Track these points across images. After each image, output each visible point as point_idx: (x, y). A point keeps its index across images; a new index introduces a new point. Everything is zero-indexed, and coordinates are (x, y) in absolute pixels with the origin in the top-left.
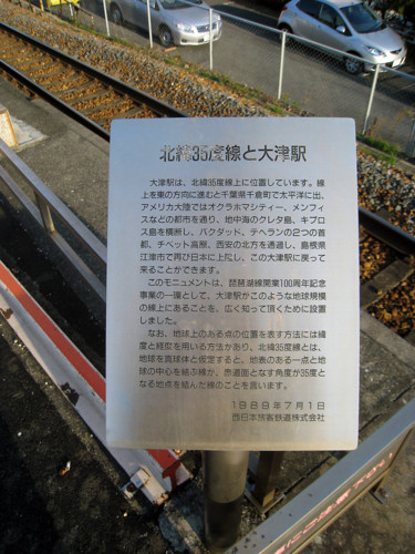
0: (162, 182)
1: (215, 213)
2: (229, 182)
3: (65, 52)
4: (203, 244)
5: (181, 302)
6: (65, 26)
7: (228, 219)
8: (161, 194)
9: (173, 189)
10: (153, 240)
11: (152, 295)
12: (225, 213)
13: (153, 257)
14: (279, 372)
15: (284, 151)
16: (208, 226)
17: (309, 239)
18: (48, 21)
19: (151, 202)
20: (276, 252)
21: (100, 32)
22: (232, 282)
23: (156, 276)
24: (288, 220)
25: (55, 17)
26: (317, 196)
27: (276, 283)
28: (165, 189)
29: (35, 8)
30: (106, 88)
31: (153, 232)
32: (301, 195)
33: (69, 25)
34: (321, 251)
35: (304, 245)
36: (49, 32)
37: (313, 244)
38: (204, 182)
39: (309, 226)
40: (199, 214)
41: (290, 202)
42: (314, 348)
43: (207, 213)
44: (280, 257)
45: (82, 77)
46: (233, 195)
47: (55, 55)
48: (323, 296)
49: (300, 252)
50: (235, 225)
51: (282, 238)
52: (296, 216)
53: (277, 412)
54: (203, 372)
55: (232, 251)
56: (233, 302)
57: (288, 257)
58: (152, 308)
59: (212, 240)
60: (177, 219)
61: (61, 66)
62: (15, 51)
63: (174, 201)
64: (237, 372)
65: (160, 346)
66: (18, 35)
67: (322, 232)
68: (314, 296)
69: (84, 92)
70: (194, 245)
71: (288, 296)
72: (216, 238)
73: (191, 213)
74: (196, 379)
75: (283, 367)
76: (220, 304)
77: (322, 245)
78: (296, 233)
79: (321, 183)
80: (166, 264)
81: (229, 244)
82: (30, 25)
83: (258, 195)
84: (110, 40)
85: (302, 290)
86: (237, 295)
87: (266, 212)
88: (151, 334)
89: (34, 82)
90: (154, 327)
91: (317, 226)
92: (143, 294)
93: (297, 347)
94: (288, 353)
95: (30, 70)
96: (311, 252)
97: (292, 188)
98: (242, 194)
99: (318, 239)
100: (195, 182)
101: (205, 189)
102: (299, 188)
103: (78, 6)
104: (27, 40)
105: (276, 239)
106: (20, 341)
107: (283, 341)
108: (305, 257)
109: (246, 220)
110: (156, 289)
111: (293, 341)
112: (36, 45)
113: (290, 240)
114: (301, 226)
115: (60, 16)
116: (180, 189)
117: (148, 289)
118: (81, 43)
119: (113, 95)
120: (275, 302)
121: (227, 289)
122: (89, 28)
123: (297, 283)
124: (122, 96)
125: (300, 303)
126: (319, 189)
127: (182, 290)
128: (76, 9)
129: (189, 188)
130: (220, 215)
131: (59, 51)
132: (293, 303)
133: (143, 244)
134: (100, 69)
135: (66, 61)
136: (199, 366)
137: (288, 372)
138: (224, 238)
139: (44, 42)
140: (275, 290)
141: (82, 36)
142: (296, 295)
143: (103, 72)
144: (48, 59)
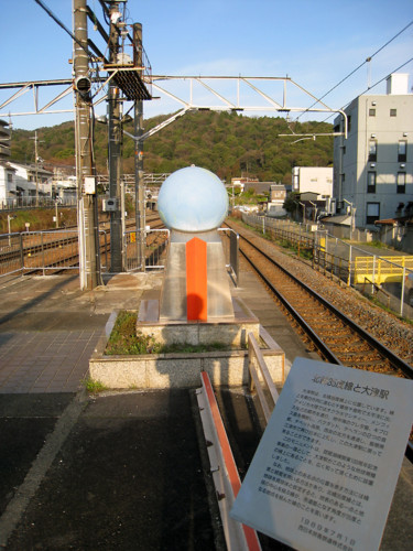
0: (309, 392)
1: (329, 414)
2: (342, 400)
3: (356, 321)
4: (318, 427)
5: (296, 453)
6: (363, 300)
7: (335, 419)
8: (306, 397)
9: (313, 396)
10: (294, 418)
11: (283, 445)
12: (334, 415)
13: (291, 426)
14: (334, 510)
15: (377, 391)
16: (323, 419)
17: (375, 441)
18: (350, 294)
19: (300, 400)
20: (354, 443)
21: (393, 311)
22: (325, 452)
23: (288, 436)
24: (367, 428)
25: (357, 293)
26: (387, 419)
27: (349, 460)
28: (309, 395)
29: (342, 283)
30: (383, 359)
31: (295, 414)
32: (378, 416)
33: (367, 300)
34: (380, 450)
35: (371, 444)
36: (348, 303)
37: (377, 445)
38: (329, 397)
39: (377, 434)
40: (321, 412)
41: (371, 419)
42: (359, 504)
43: (325, 413)
44: (356, 446)
45: (364, 345)
46: (342, 407)
47: (346, 322)
48: (373, 475)
49: (368, 446)
50: (337, 422)
51: (360, 436)
52: (372, 427)
53: (325, 534)
54: (292, 494)
55: (331, 435)
56: (322, 462)
57: (360, 448)
58: (281, 451)
59: (322, 427)
60: (309, 411)
61: (349, 332)
62: (314, 313)
63: (311, 402)
64: (311, 502)
65: (276, 472)
66: (321, 301)
67: (384, 440)
68: (368, 474)
69: (362, 358)
70: (313, 426)
71: (353, 469)
72: (325, 426)
73: (317, 411)
74: (288, 497)
75: (338, 508)
76: (315, 461)
77: (382, 446)
78: (369, 436)
79: (392, 413)
80: (296, 431)
81: (331, 432)
82: (334, 296)
83: (355, 410)
84: (401, 319)
85: (362, 468)
86: (325, 459)
87: (356, 420)
88: (275, 464)
89: (321, 340)
90: (278, 462)
91: (382, 435)
92: (279, 443)
93: (349, 500)
94: (343, 502)
95: (321, 330)
96: (374, 449)
97: (374, 411)
98: (347, 408)
99: (380, 443)
100: (324, 396)
101: (329, 400)
102: (379, 412)
103: (380, 287)
104: (327, 306)
105: (356, 436)
106: (220, 520)
107: (342, 493)
108: (370, 451)
109: (344, 421)
110: (286, 443)
111: (348, 496)
112: (333, 311)
113: (364, 439)
114: (373, 433)
115: (362, 292)
116: (316, 397)
117: (283, 441)
118: (372, 316)
119: (387, 367)
120: (345, 470)
121: (321, 454)
122: (384, 306)
123: (361, 463)
124: (395, 369)
125: (359, 475)
126: (390, 416)
127: (299, 447)
128: (377, 289)
129: (321, 398)
130: (331, 415)
131: (352, 320)
132: (355, 474)
133: (289, 419)
134: (382, 342)
135: (354, 328)
136: (292, 490)
137: (339, 513)
138: (329, 427)
139: (341, 310)
140: (347, 463)
141: (375, 311)
142: (358, 470)
143: (384, 346)
144: (340, 324)
